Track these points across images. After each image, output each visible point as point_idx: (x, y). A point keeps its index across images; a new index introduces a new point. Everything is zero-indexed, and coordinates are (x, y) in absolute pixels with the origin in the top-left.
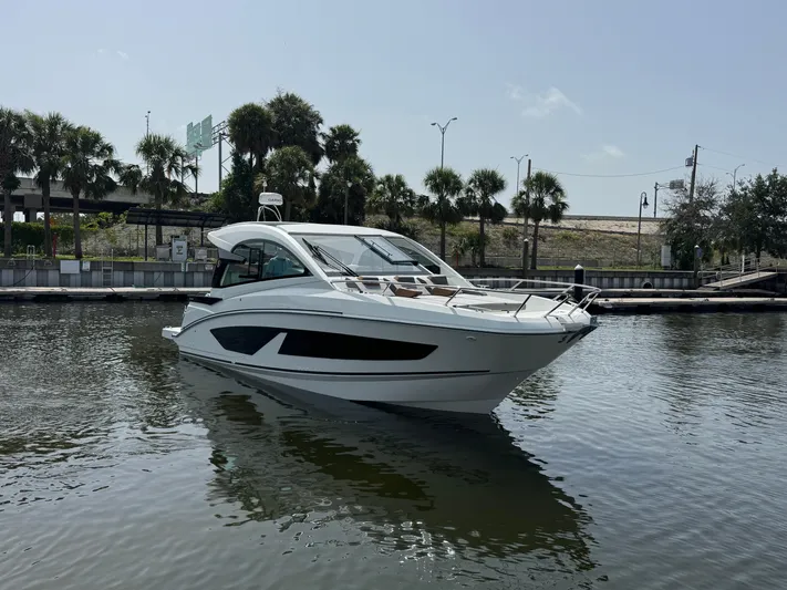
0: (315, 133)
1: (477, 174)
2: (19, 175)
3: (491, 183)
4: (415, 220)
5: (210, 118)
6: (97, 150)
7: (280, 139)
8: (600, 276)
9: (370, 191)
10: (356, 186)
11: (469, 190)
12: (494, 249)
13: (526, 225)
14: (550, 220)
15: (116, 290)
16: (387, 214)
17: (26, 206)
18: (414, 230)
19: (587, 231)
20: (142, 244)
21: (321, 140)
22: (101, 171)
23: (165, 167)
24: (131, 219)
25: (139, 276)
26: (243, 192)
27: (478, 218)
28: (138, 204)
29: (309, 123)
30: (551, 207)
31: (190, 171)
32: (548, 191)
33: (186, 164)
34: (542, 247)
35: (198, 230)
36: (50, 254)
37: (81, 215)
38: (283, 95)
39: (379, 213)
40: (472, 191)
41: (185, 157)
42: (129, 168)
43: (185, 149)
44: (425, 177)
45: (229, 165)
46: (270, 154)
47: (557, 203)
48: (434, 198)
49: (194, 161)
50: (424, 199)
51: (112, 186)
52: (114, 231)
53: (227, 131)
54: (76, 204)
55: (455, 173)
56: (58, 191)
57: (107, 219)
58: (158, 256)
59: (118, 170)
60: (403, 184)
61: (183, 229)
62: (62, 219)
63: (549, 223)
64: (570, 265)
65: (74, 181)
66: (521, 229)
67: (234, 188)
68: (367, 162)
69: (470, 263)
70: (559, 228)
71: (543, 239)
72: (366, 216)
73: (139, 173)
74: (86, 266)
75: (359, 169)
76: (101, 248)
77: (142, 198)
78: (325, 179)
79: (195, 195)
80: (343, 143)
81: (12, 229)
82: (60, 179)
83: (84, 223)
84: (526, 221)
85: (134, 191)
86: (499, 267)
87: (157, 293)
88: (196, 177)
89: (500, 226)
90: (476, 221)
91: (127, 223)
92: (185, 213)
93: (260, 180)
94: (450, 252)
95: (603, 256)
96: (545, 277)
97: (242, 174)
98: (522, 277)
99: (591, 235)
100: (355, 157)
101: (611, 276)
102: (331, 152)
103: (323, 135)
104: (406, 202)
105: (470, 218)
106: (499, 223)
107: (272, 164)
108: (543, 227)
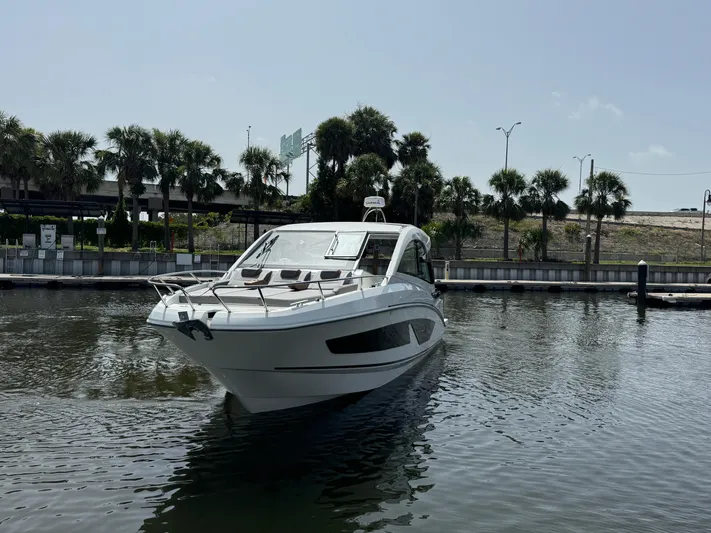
0: (389, 140)
1: (540, 174)
2: (145, 182)
3: (554, 182)
4: (480, 217)
5: (300, 131)
6: (207, 161)
7: (359, 147)
8: (665, 270)
9: (438, 191)
10: (426, 187)
11: (532, 189)
12: (557, 244)
13: (589, 221)
14: (613, 217)
16: (454, 212)
17: (150, 207)
18: (479, 226)
19: (650, 227)
20: (242, 240)
21: (395, 147)
22: (211, 178)
23: (263, 174)
24: (235, 218)
26: (326, 195)
27: (541, 215)
28: (240, 206)
29: (385, 134)
30: (614, 204)
31: (283, 177)
32: (611, 189)
33: (279, 171)
34: (605, 242)
36: (168, 248)
37: (193, 214)
38: (362, 109)
39: (446, 211)
40: (535, 190)
41: (279, 165)
42: (233, 175)
43: (279, 158)
44: (490, 178)
45: (315, 170)
46: (350, 161)
48: (498, 197)
49: (286, 168)
50: (489, 199)
51: (219, 191)
52: (220, 229)
53: (314, 141)
54: (190, 205)
55: (520, 172)
56: (176, 195)
57: (214, 218)
59: (224, 178)
60: (469, 185)
62: (179, 218)
63: (612, 219)
64: (633, 260)
65: (189, 187)
66: (583, 225)
67: (319, 190)
68: (436, 165)
69: (533, 257)
70: (622, 224)
71: (606, 234)
72: (434, 215)
73: (242, 179)
74: (198, 259)
75: (428, 173)
76: (210, 242)
77: (244, 201)
78: (398, 181)
79: (287, 197)
81: (139, 227)
82: (177, 185)
83: (196, 221)
84: (589, 218)
86: (561, 261)
88: (287, 182)
89: (563, 222)
90: (540, 217)
91: (232, 222)
92: (279, 214)
93: (342, 184)
94: (513, 246)
95: (667, 250)
96: (608, 271)
97: (326, 179)
98: (585, 271)
99: (655, 231)
100: (425, 161)
101: (675, 271)
102: (403, 157)
103: (397, 142)
104: (472, 201)
105: (534, 214)
106: (561, 220)
107: (351, 170)
108: (605, 223)
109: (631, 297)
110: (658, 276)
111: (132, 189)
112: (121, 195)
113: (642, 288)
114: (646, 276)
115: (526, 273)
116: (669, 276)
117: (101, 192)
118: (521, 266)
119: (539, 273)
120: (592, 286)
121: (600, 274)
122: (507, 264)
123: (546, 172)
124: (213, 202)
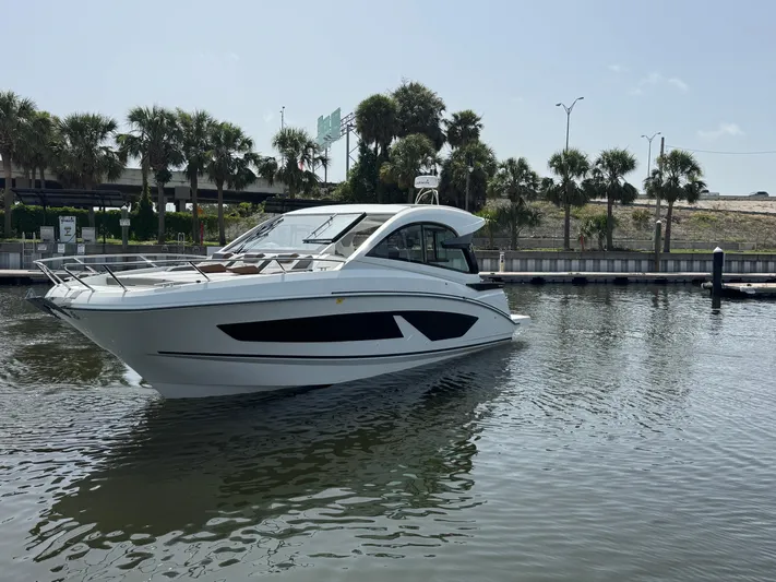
0: (437, 120)
1: (605, 155)
2: (171, 168)
3: (621, 163)
4: (537, 203)
5: (339, 110)
6: (238, 144)
7: (404, 127)
8: (743, 259)
9: (491, 175)
10: (478, 170)
11: (596, 171)
12: (623, 232)
13: (659, 206)
14: (685, 201)
16: (509, 197)
17: (177, 196)
18: (537, 213)
19: (727, 212)
21: (443, 128)
22: (241, 164)
23: (299, 158)
24: (269, 208)
26: (369, 180)
27: (606, 200)
28: (274, 195)
29: (432, 111)
30: (687, 186)
31: (321, 162)
32: (683, 170)
33: (317, 156)
34: (676, 229)
36: (198, 241)
37: (224, 205)
38: (408, 84)
39: (501, 197)
40: (600, 172)
41: (316, 148)
42: (267, 160)
43: (316, 141)
44: (550, 158)
45: (355, 155)
46: (395, 142)
47: (694, 182)
48: (558, 180)
49: (324, 152)
50: (548, 182)
51: (251, 177)
52: (253, 220)
53: (354, 122)
54: (220, 195)
55: (582, 154)
56: (205, 183)
57: (247, 209)
59: (257, 163)
60: (526, 167)
62: (209, 209)
63: (685, 203)
64: (708, 248)
65: (219, 173)
66: (652, 211)
67: (360, 177)
68: (489, 147)
69: (596, 246)
70: (696, 209)
71: (678, 220)
72: (487, 201)
73: (275, 165)
75: (480, 154)
77: (278, 189)
78: (447, 165)
79: (325, 185)
80: (465, 129)
81: (165, 218)
83: (226, 213)
84: (659, 203)
86: (628, 250)
88: (326, 168)
89: (629, 208)
90: (604, 203)
91: (265, 211)
94: (574, 235)
95: (745, 238)
96: (679, 261)
97: (368, 164)
98: (654, 260)
99: (731, 216)
100: (477, 142)
101: (754, 259)
102: (453, 138)
103: (446, 122)
104: (529, 185)
105: (598, 200)
106: (628, 204)
107: (396, 152)
108: (677, 208)
109: (705, 288)
110: (734, 265)
111: (157, 176)
112: (146, 184)
114: (721, 265)
115: (589, 264)
116: (747, 265)
117: (123, 181)
118: (583, 256)
119: (604, 264)
120: (662, 277)
121: (671, 264)
122: (568, 253)
123: (612, 152)
124: (245, 190)
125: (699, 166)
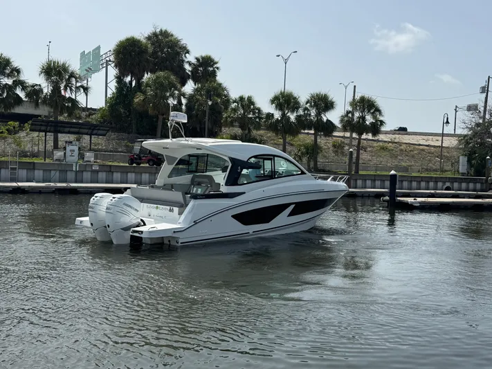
0: (183, 61)
1: (312, 96)
3: (323, 103)
4: (262, 132)
5: (99, 48)
6: (7, 72)
7: (155, 65)
8: (411, 180)
9: (226, 108)
10: (215, 104)
11: (306, 109)
12: (325, 157)
13: (351, 137)
14: (370, 134)
15: (20, 184)
16: (240, 127)
18: (261, 140)
19: (400, 144)
20: (42, 148)
21: (188, 68)
22: (10, 88)
23: (62, 86)
24: (34, 127)
25: (39, 173)
26: (124, 108)
27: (312, 132)
28: (40, 116)
29: (178, 54)
30: (372, 123)
31: (82, 90)
32: (369, 111)
33: (79, 84)
34: (364, 156)
35: (87, 138)
38: (158, 30)
39: (233, 126)
40: (308, 110)
41: (78, 78)
42: (33, 86)
43: (78, 72)
44: (271, 97)
46: (147, 77)
47: (376, 121)
48: (277, 115)
49: (85, 82)
50: (270, 116)
51: (18, 101)
52: (20, 138)
53: (112, 58)
55: (295, 95)
57: (14, 127)
58: (55, 157)
59: (24, 88)
60: (253, 103)
61: (76, 136)
63: (370, 136)
64: (386, 170)
66: (347, 141)
67: (116, 104)
68: (224, 85)
70: (378, 141)
71: (365, 149)
72: (223, 129)
73: (41, 90)
75: (218, 91)
76: (9, 150)
77: (43, 111)
78: (191, 98)
79: (86, 109)
80: (205, 70)
84: (351, 135)
85: (37, 105)
87: (53, 187)
88: (87, 95)
89: (330, 139)
90: (311, 134)
91: (30, 130)
92: (77, 124)
93: (138, 98)
95: (413, 163)
96: (366, 180)
97: (123, 96)
99: (403, 147)
100: (215, 81)
101: (420, 180)
102: (195, 77)
103: (190, 63)
104: (255, 118)
105: (306, 131)
106: (329, 136)
107: (147, 85)
108: (364, 139)
109: (384, 201)
110: (405, 184)
113: (393, 194)
114: (396, 184)
116: (414, 184)
120: (353, 192)
121: (359, 182)
123: (317, 95)
124: (13, 111)
125: (381, 109)
